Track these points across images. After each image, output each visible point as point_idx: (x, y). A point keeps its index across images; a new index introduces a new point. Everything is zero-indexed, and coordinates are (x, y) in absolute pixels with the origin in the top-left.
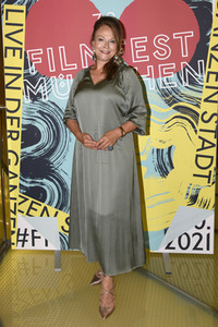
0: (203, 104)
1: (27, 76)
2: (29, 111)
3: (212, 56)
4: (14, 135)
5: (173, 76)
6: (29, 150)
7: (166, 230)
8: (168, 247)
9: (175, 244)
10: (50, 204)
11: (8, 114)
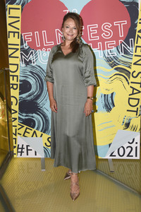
0: (133, 66)
1: (22, 49)
2: (24, 71)
3: (138, 36)
4: (15, 87)
5: (114, 49)
6: (24, 96)
7: (110, 145)
8: (111, 155)
9: (116, 153)
10: (38, 129)
11: (11, 74)
